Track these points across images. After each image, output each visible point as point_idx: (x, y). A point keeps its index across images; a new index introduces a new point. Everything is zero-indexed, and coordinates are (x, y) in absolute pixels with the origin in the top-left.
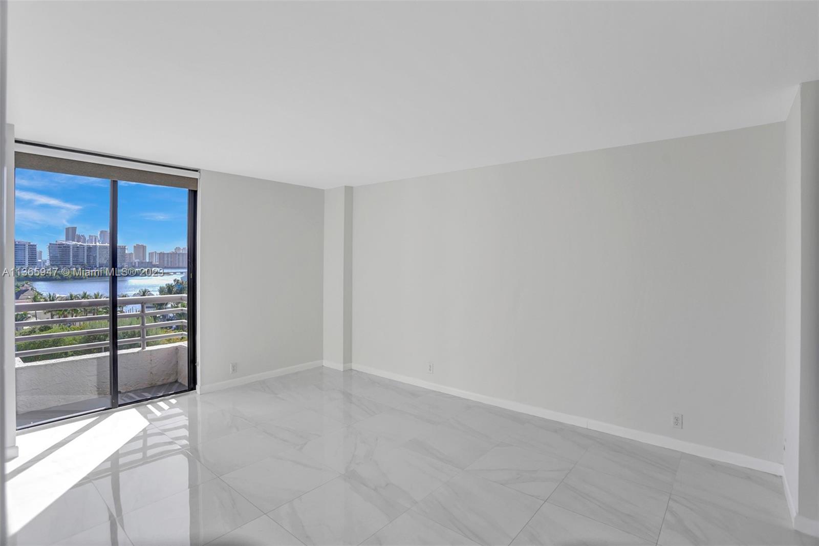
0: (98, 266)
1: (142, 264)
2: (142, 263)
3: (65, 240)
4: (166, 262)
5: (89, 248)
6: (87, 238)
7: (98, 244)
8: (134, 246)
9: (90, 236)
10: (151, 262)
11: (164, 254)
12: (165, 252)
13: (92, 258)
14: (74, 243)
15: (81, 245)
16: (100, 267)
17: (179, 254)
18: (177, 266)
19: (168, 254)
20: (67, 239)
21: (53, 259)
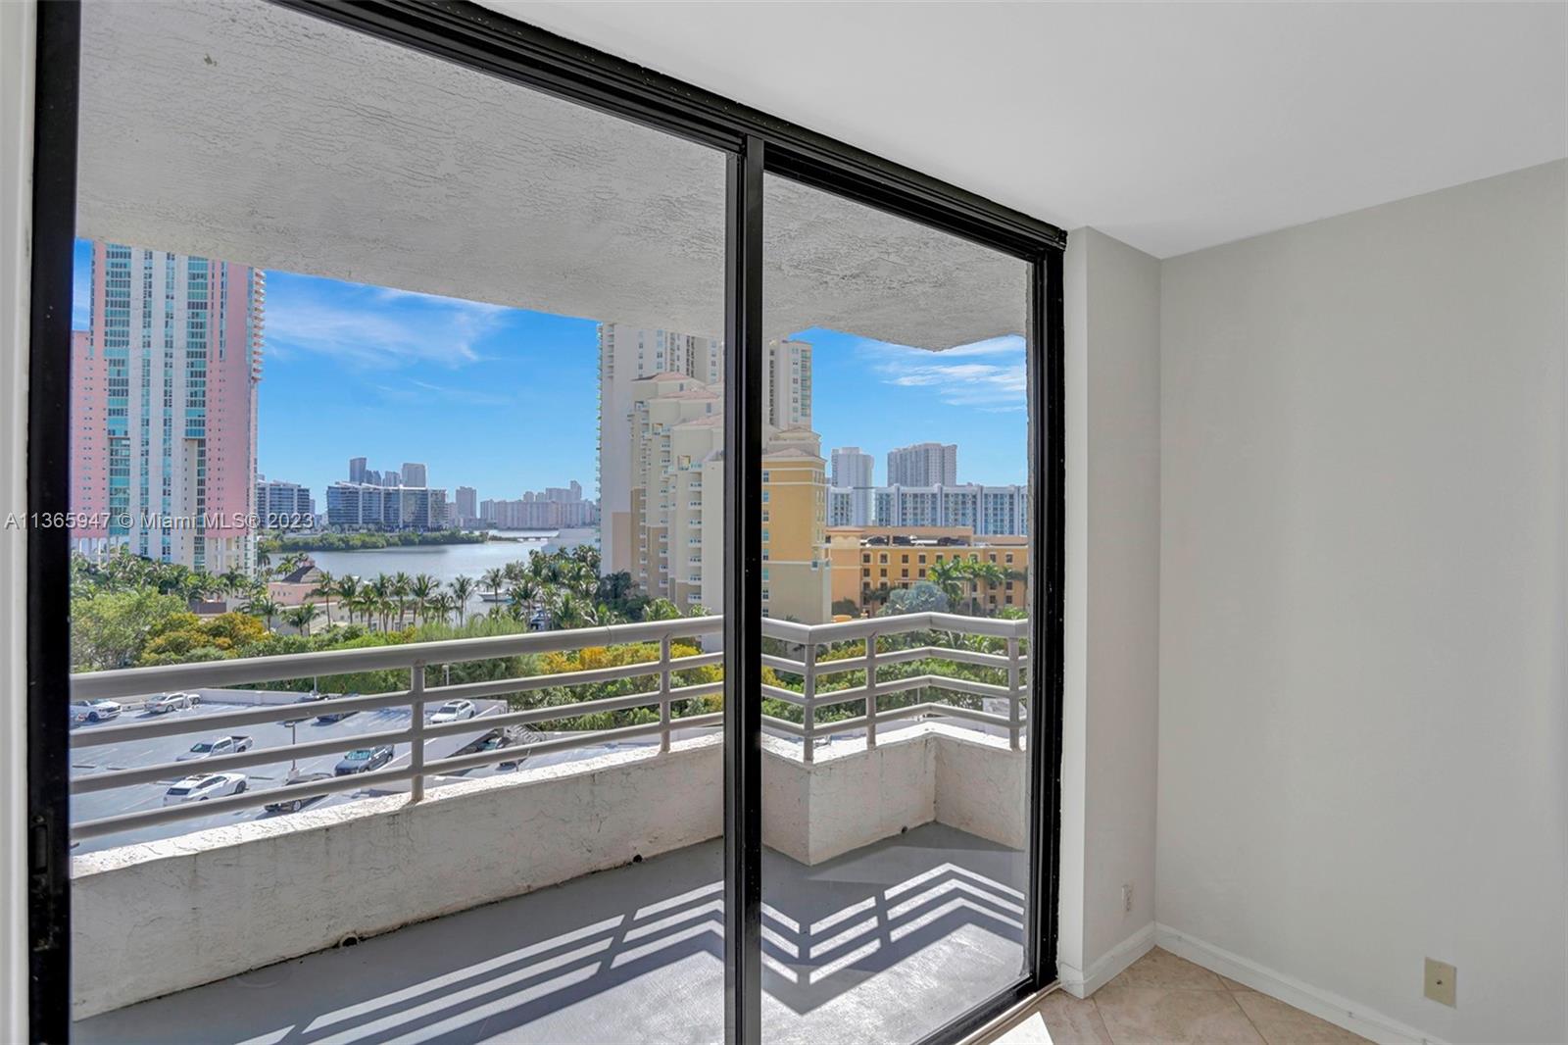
0: (401, 526)
1: (471, 524)
2: (471, 520)
3: (348, 480)
4: (509, 519)
5: (388, 494)
6: (383, 477)
7: (401, 487)
8: (457, 491)
9: (387, 473)
10: (485, 520)
11: (505, 503)
12: (508, 501)
13: (391, 511)
14: (365, 485)
15: (375, 489)
16: (405, 527)
17: (532, 505)
18: (528, 525)
19: (513, 503)
20: (352, 479)
21: (331, 513)
